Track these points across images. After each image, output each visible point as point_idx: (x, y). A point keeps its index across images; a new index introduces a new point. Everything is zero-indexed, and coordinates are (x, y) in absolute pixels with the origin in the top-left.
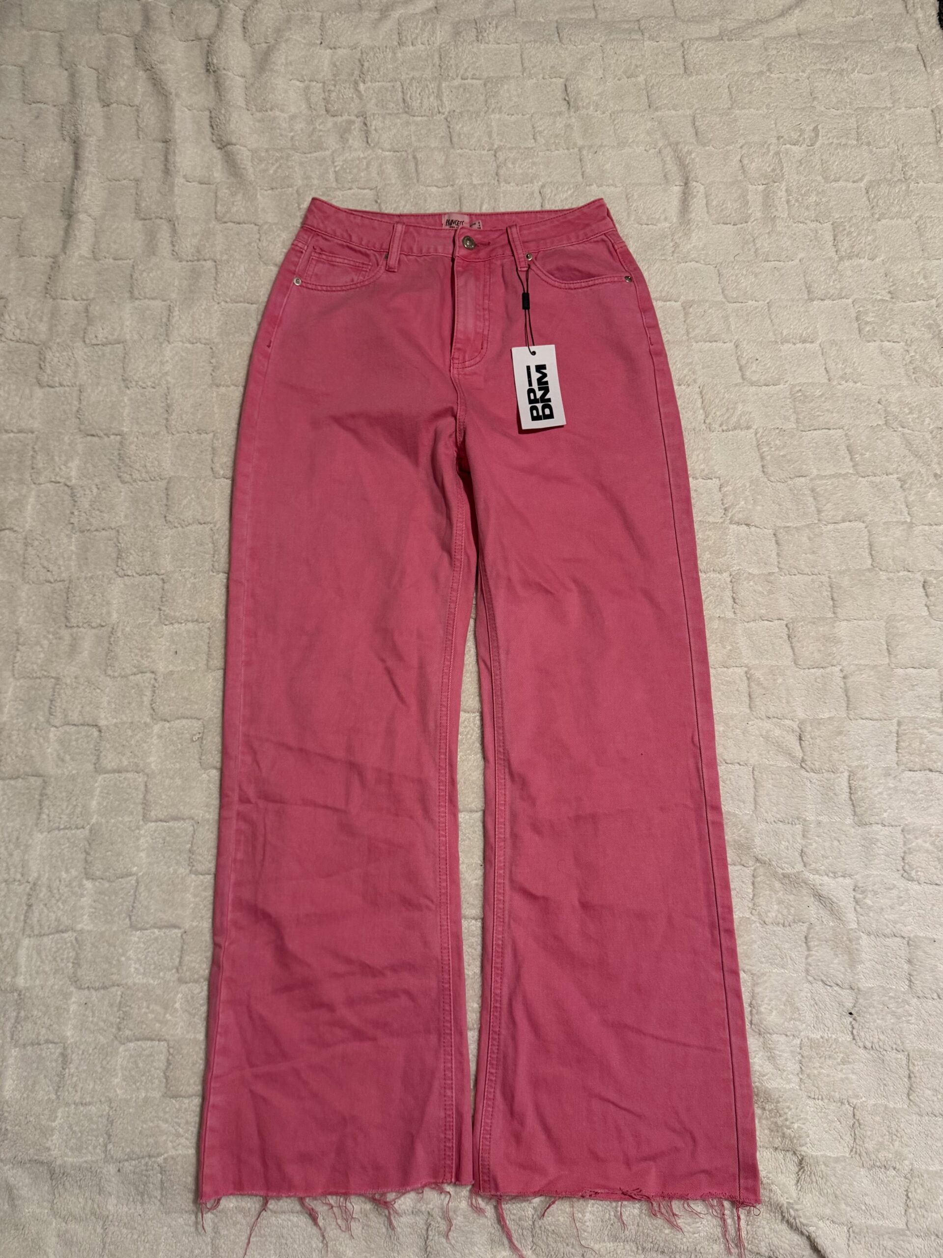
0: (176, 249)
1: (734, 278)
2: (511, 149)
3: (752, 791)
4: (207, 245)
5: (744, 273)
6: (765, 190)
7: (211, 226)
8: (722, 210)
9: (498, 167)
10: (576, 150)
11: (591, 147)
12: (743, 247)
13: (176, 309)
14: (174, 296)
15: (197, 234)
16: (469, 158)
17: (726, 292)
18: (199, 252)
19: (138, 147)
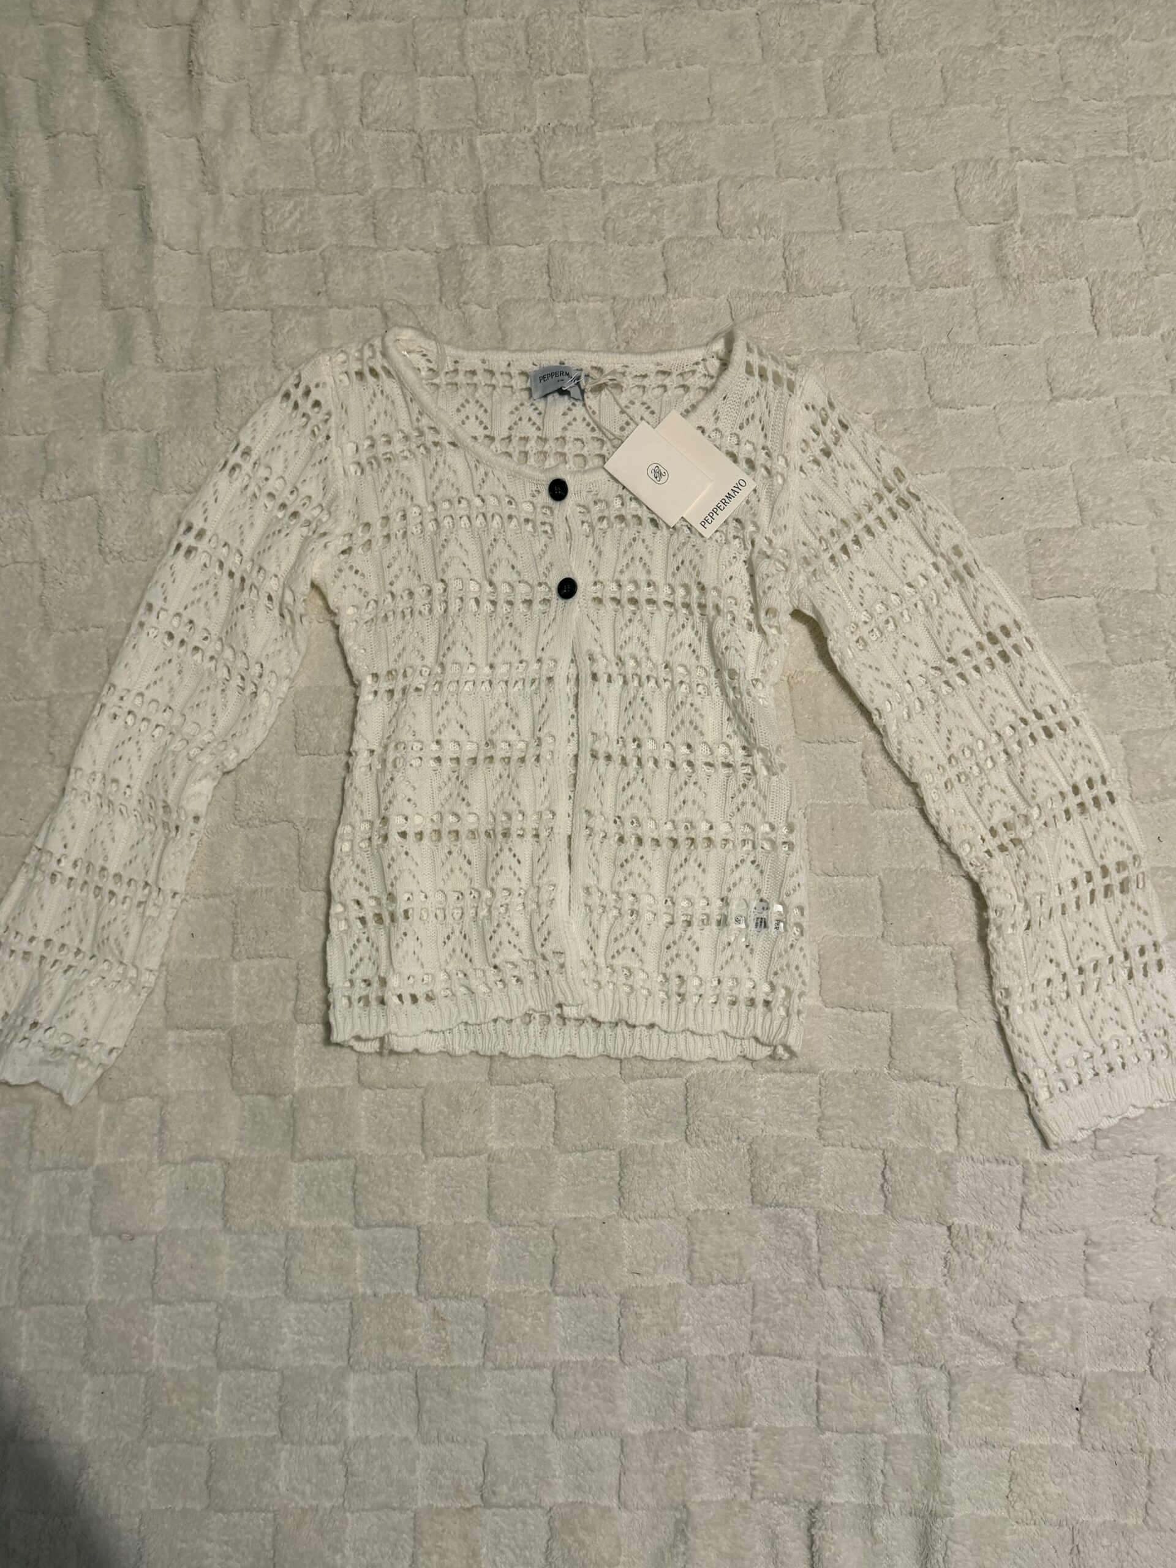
0: (161, 352)
19: (99, 200)
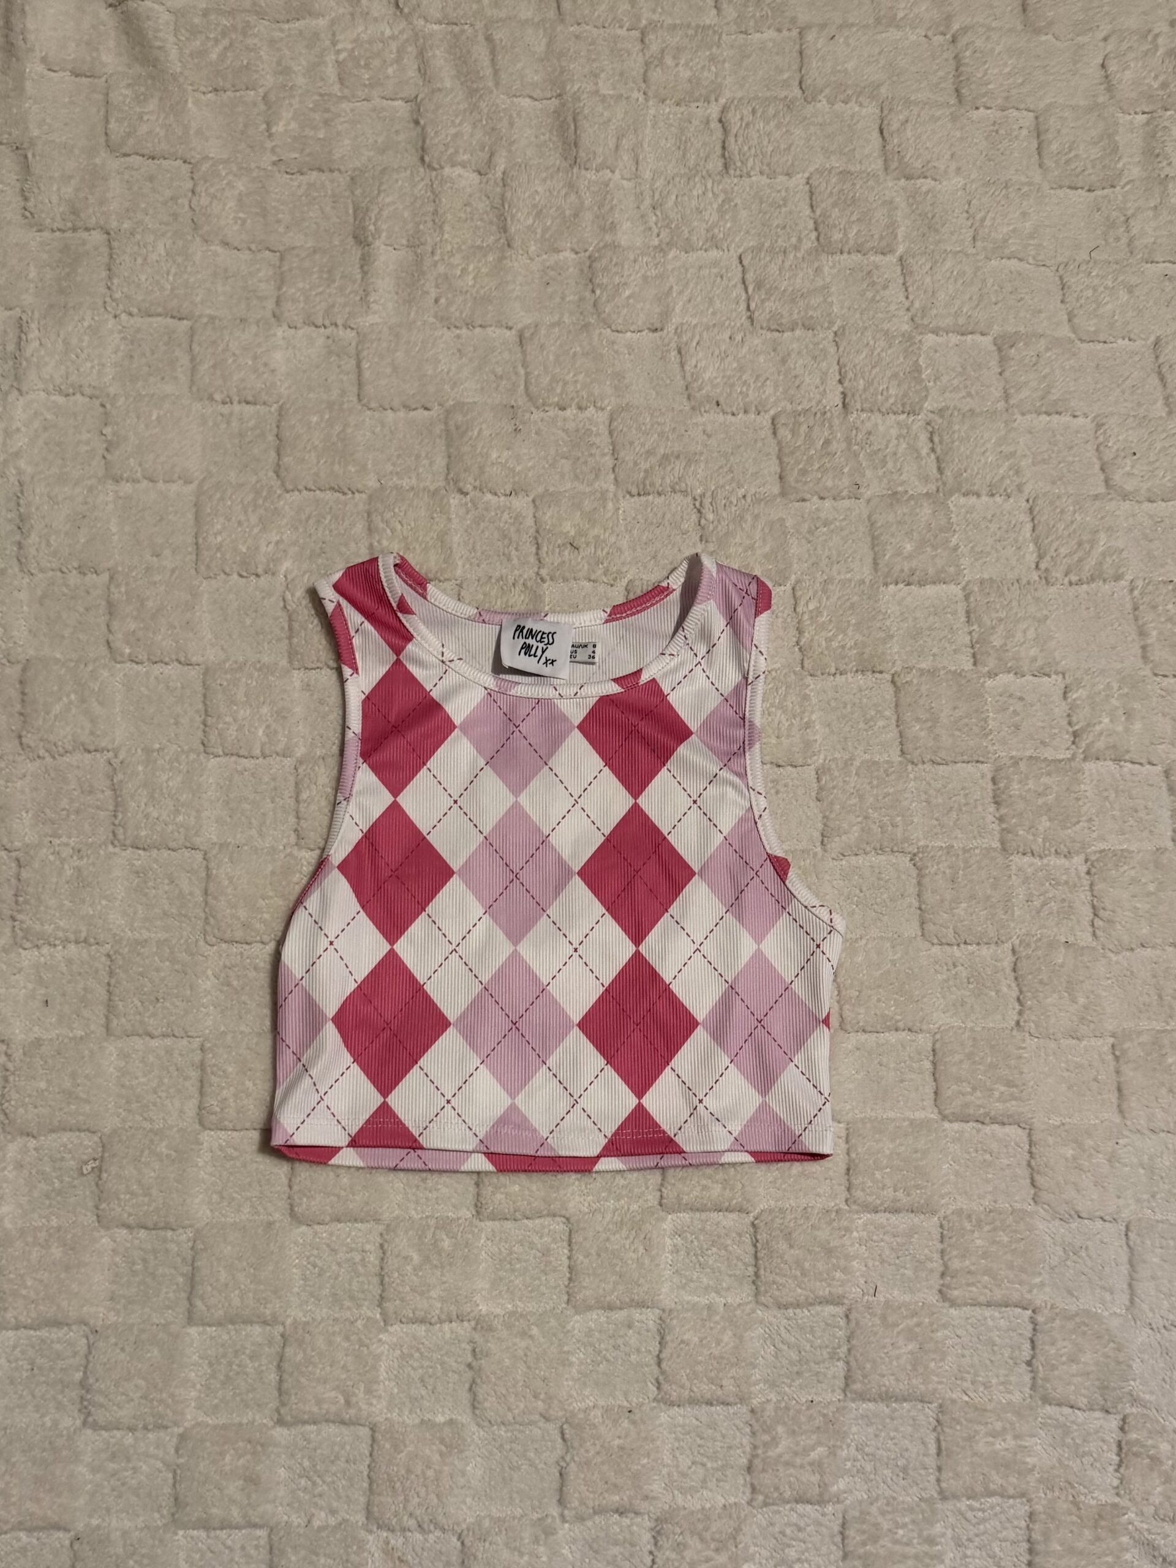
0: (30, 204)
1: (1090, 293)
2: (674, 27)
3: (1124, 1269)
4: (92, 199)
5: (1110, 284)
6: (1148, 123)
7: (98, 161)
8: (1068, 162)
9: (647, 64)
10: (795, 33)
11: (823, 26)
12: (1105, 234)
13: (34, 326)
14: (28, 299)
15: (71, 177)
16: (593, 43)
17: (1076, 321)
18: (75, 212)
